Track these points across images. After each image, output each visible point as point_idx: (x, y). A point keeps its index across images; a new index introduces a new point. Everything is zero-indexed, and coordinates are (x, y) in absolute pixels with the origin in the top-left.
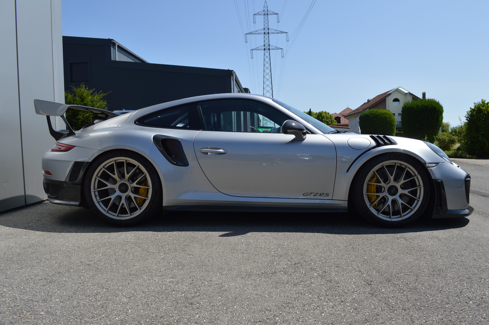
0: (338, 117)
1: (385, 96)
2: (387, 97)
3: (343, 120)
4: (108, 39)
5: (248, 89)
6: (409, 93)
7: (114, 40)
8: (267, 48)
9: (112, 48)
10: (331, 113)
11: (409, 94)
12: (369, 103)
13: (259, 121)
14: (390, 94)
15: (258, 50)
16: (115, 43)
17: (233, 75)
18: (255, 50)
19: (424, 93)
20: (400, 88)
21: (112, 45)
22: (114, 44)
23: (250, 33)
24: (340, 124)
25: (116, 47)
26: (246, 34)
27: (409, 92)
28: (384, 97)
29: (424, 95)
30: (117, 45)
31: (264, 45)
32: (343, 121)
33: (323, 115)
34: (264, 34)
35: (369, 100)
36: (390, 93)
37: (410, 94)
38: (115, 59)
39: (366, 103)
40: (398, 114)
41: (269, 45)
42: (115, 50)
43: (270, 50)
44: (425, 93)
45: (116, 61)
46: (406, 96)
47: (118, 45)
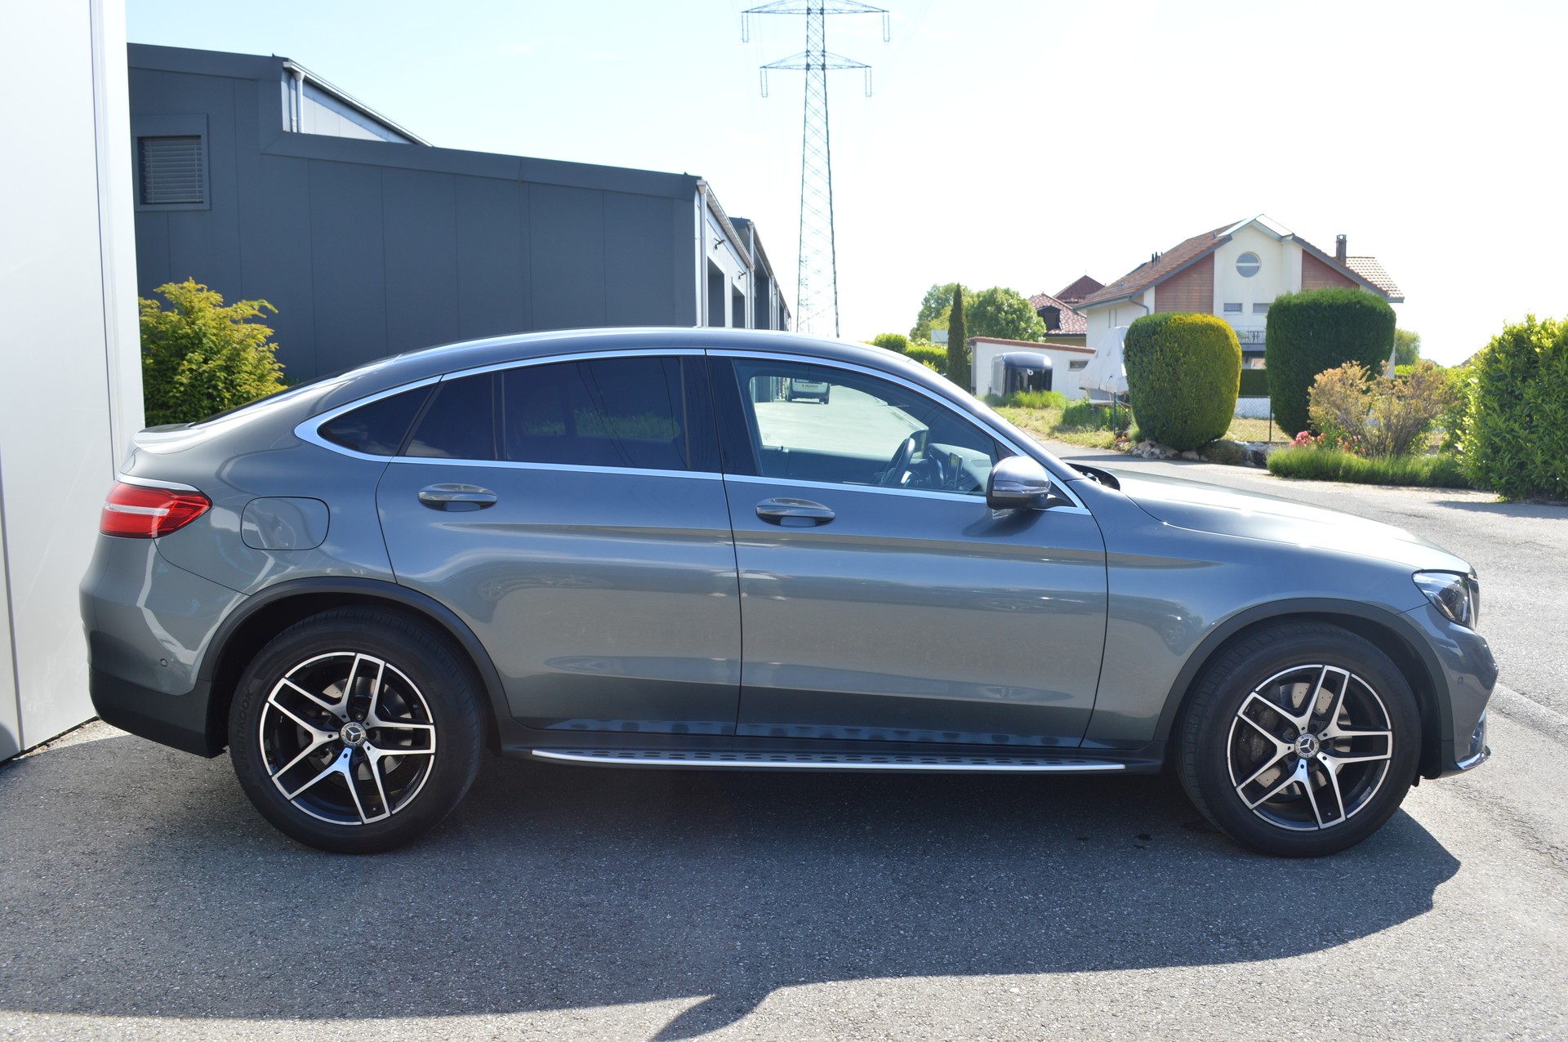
0: (1051, 306)
1: (1209, 243)
2: (1219, 246)
3: (1068, 318)
4: (271, 55)
5: (749, 220)
6: (1291, 237)
7: (292, 61)
8: (817, 64)
9: (284, 85)
10: (1025, 295)
11: (1293, 239)
12: (1159, 267)
13: (785, 315)
14: (1229, 238)
15: (785, 68)
16: (296, 71)
17: (702, 192)
18: (777, 67)
19: (1341, 237)
20: (1261, 220)
21: (284, 76)
22: (292, 74)
23: (757, 10)
24: (1057, 332)
25: (301, 83)
26: (747, 12)
27: (1293, 234)
28: (1209, 248)
29: (1341, 244)
30: (302, 78)
31: (808, 51)
32: (1070, 320)
33: (1000, 297)
34: (808, 14)
35: (1159, 254)
36: (1230, 235)
37: (1298, 240)
38: (294, 124)
39: (1145, 264)
40: (1254, 304)
41: (824, 51)
42: (293, 92)
43: (826, 70)
44: (1345, 236)
45: (299, 134)
46: (1282, 245)
47: (306, 76)
